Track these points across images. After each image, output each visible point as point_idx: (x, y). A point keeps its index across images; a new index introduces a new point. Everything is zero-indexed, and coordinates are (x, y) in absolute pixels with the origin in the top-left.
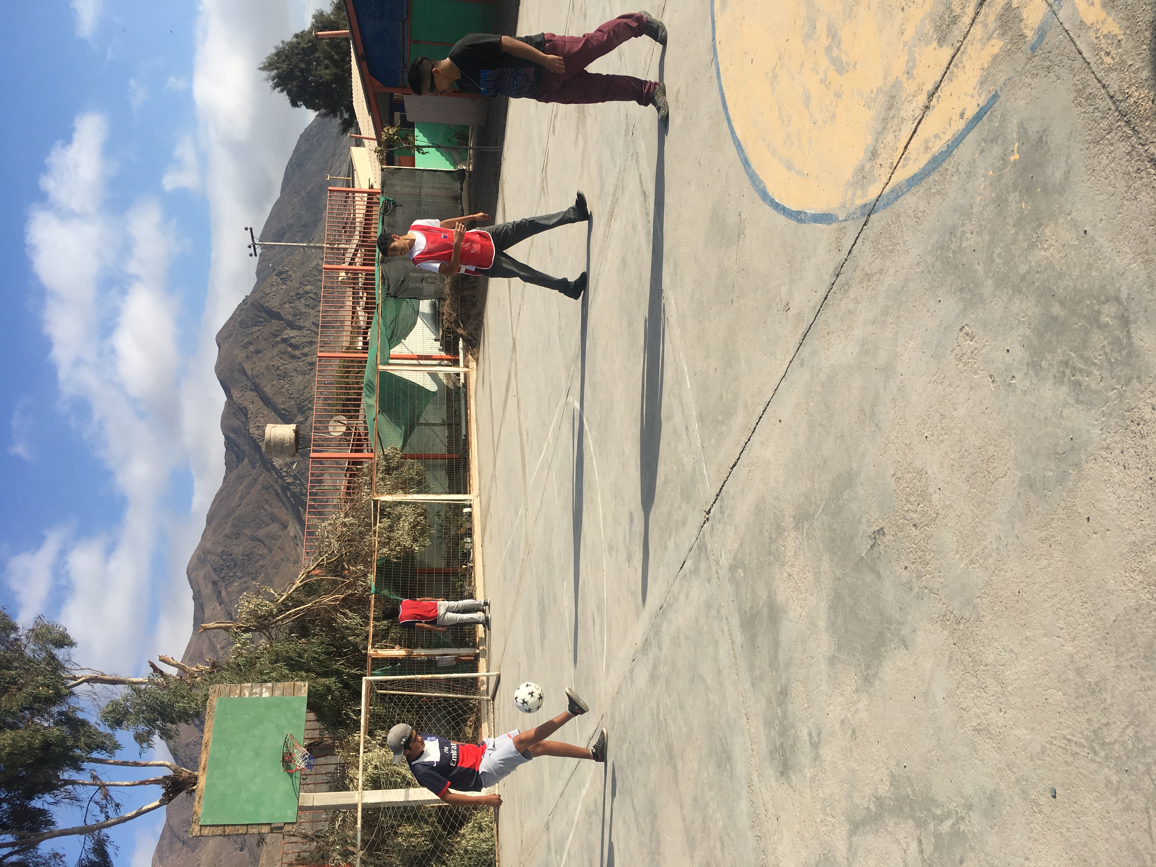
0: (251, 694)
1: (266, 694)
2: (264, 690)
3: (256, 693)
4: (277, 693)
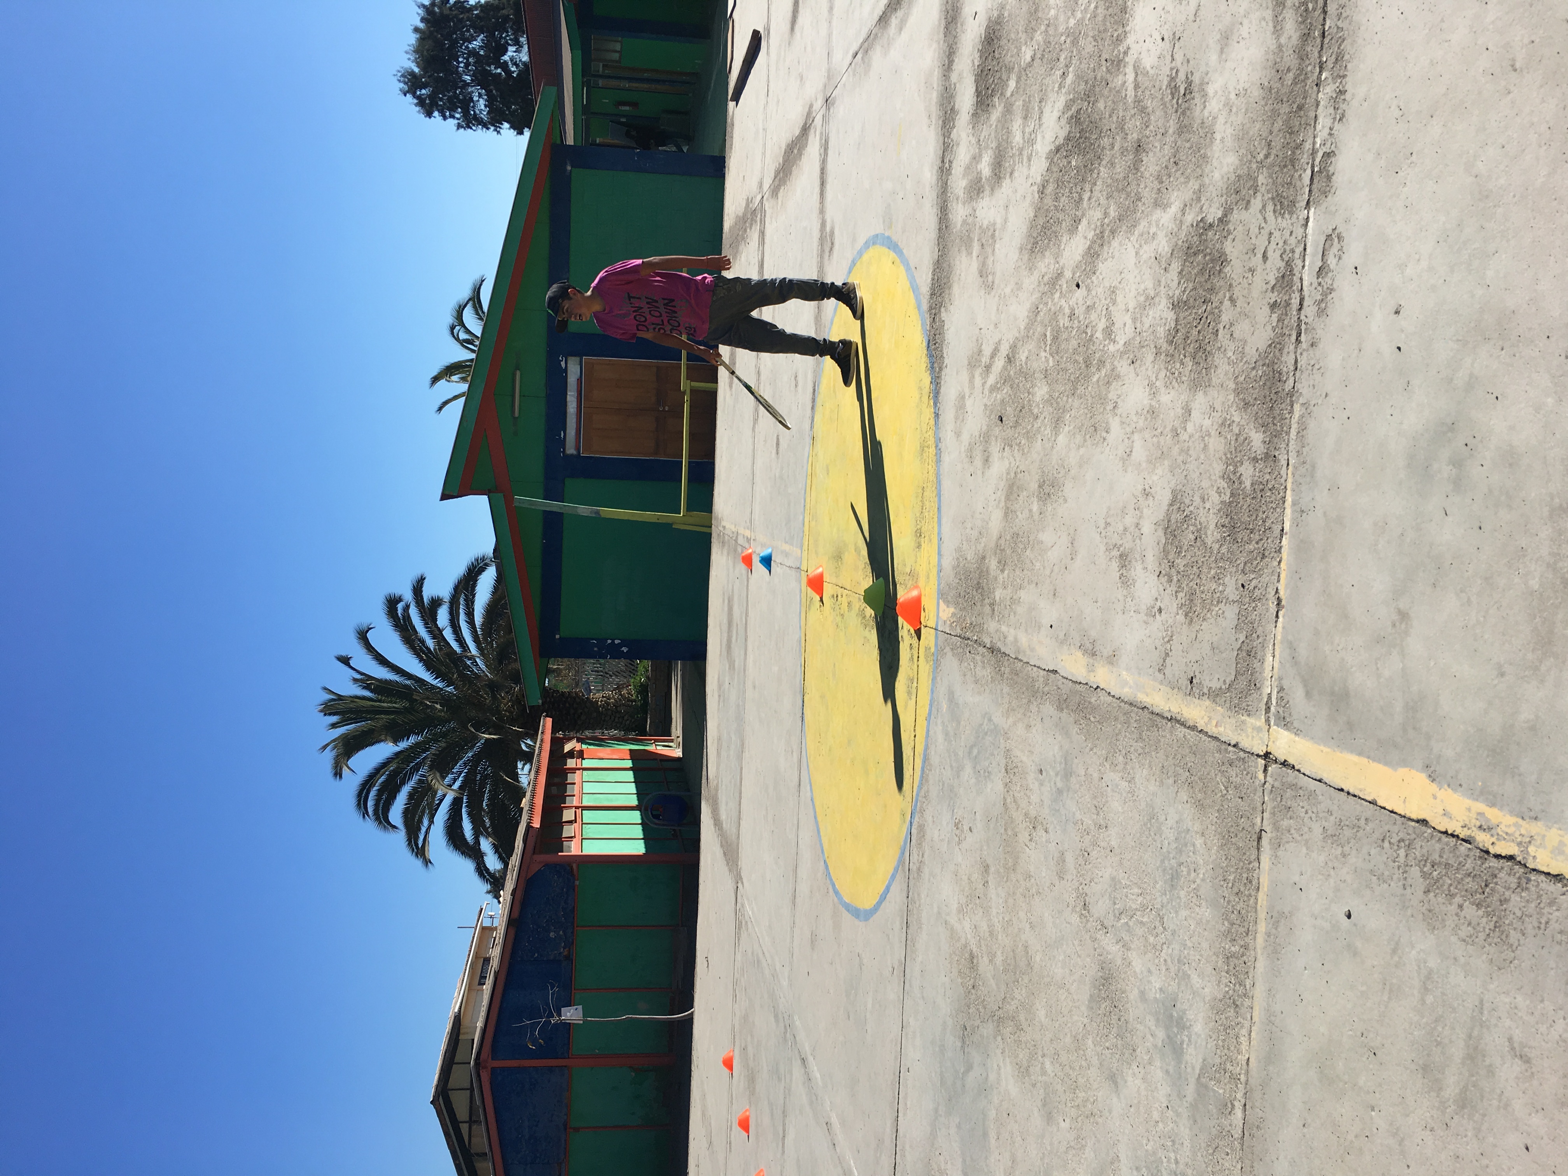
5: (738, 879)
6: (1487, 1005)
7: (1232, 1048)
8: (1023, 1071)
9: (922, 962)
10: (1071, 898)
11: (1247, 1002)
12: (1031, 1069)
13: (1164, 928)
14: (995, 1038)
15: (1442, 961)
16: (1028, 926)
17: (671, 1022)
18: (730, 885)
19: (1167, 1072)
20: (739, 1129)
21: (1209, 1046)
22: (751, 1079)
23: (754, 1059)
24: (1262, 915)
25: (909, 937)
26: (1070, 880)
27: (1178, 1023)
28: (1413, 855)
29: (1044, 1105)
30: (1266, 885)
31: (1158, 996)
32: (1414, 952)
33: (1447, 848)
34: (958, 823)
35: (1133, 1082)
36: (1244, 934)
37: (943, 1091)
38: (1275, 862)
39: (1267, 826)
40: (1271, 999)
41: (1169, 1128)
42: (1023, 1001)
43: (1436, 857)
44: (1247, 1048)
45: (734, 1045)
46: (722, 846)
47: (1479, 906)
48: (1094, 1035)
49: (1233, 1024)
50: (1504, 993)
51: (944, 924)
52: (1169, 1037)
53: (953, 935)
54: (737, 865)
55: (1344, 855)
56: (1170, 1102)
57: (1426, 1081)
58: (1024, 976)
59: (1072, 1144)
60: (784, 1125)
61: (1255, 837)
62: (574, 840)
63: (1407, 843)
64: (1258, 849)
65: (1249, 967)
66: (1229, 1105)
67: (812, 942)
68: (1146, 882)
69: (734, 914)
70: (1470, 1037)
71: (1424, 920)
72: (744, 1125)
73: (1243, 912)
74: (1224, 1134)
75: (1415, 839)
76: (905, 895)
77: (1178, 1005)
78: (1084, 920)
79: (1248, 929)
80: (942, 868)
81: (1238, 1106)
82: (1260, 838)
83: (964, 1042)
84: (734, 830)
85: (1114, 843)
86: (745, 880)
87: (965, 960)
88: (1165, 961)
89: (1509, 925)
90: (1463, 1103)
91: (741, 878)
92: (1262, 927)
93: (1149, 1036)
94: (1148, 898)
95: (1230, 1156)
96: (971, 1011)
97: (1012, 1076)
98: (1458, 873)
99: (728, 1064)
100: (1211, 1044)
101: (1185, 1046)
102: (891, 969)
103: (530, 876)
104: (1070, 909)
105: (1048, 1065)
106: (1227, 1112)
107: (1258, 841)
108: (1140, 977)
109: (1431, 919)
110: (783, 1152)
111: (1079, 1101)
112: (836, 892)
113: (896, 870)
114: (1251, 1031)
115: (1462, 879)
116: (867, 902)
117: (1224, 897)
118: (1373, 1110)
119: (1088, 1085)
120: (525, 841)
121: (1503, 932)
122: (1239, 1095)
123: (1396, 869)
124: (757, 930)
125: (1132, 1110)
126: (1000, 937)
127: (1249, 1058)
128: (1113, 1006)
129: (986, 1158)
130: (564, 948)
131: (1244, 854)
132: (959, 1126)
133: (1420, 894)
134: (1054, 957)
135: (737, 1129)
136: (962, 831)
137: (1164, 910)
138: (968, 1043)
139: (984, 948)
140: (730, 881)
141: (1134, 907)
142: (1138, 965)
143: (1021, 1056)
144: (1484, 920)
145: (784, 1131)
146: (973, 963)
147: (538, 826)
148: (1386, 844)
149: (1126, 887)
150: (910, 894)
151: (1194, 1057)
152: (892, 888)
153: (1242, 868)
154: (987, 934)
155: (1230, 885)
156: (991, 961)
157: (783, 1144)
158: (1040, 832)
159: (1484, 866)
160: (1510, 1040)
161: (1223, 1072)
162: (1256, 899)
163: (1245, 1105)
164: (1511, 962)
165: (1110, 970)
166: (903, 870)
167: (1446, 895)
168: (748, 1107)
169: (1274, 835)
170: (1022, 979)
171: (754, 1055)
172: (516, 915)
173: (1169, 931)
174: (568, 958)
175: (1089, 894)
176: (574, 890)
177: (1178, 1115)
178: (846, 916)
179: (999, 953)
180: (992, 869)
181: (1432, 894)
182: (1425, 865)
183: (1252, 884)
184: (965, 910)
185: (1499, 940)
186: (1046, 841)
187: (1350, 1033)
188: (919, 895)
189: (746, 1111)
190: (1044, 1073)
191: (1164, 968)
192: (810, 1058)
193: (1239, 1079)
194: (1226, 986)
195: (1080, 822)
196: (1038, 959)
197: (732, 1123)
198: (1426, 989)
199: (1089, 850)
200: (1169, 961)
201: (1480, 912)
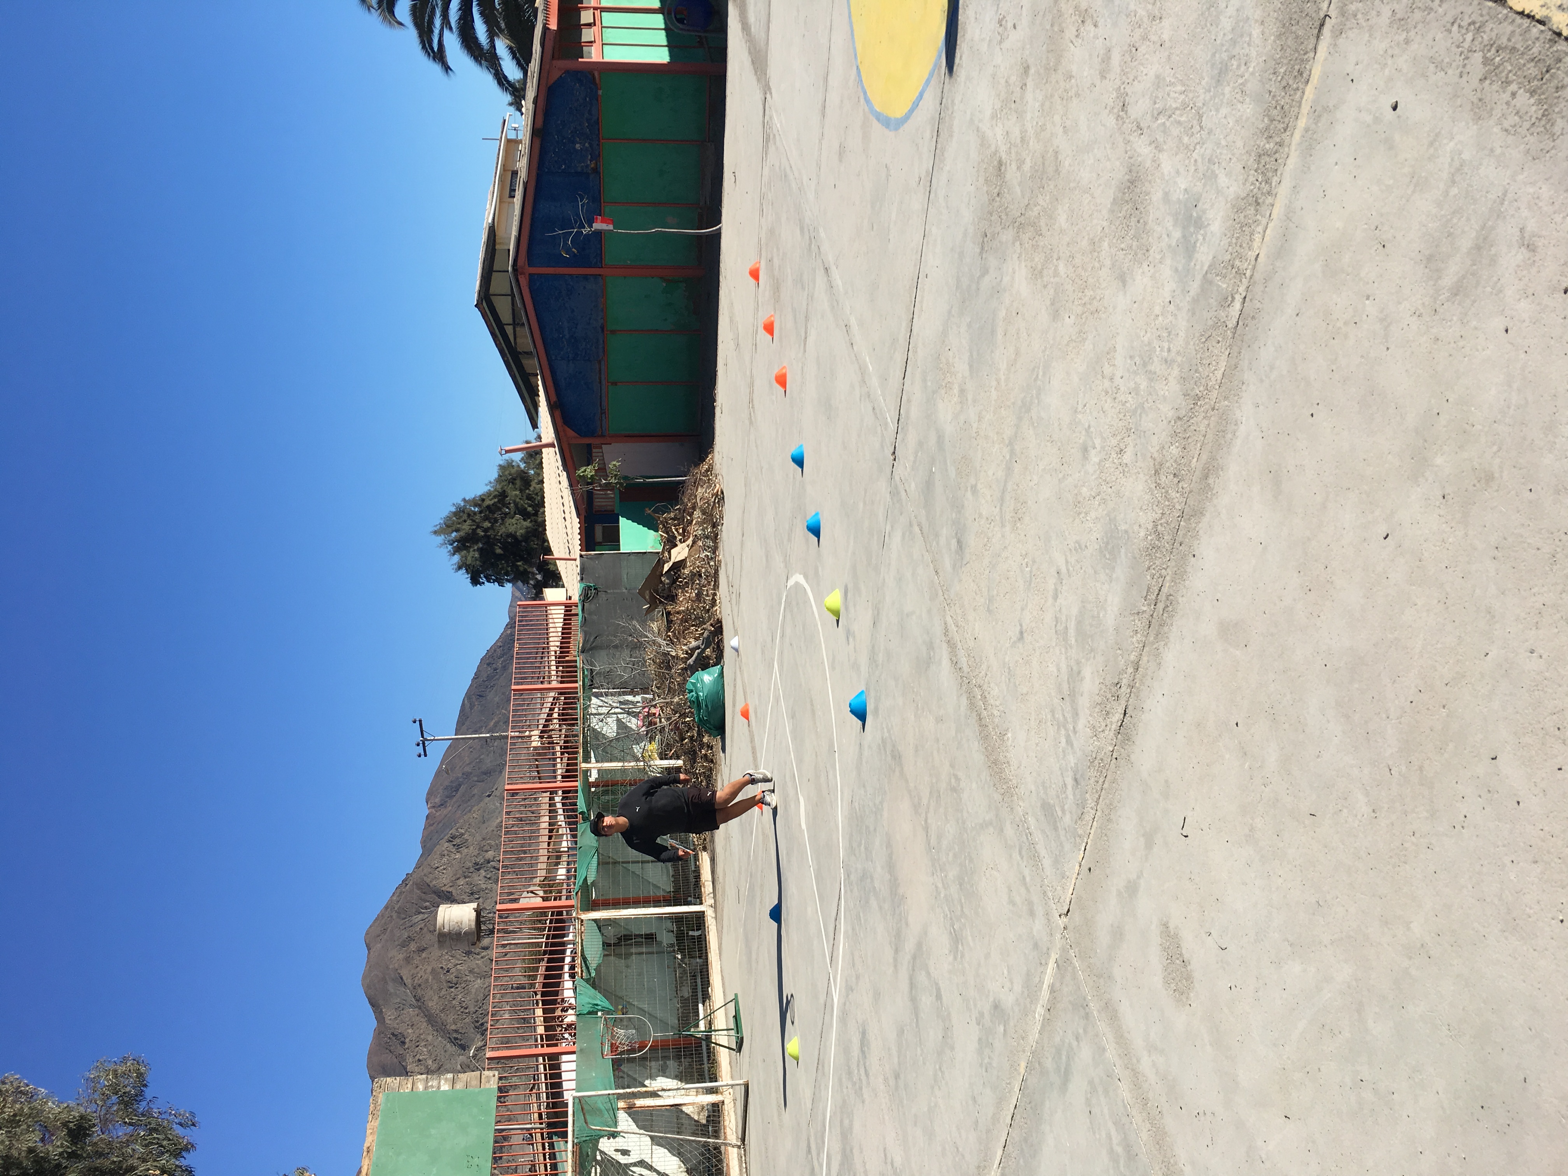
0: (426, 1088)
1: (445, 1087)
2: (442, 1082)
3: (432, 1086)
4: (459, 1086)
5: (766, 89)
6: (1510, 195)
7: (1244, 245)
8: (1036, 274)
9: (949, 172)
10: (1110, 99)
11: (1269, 200)
12: (1045, 272)
13: (1201, 127)
14: (1013, 243)
15: (1478, 152)
16: (1061, 129)
17: (699, 237)
18: (758, 96)
19: (1176, 270)
20: (764, 332)
21: (1222, 244)
22: (777, 288)
23: (779, 269)
24: (1305, 109)
25: (939, 146)
26: (1112, 79)
27: (1195, 222)
28: (1480, 39)
29: (1052, 304)
30: (1316, 77)
31: (1181, 197)
32: (1452, 144)
33: (1518, 30)
34: (1002, 20)
35: (1141, 280)
36: (1282, 130)
37: (958, 294)
38: (1332, 51)
39: (1333, 12)
40: (1294, 196)
41: (1168, 321)
42: (1046, 206)
43: (1504, 41)
44: (1259, 244)
45: (760, 257)
46: (750, 53)
47: (1532, 93)
48: (1111, 237)
49: (1250, 221)
50: (1531, 183)
51: (975, 131)
52: (1184, 237)
53: (983, 142)
54: (766, 74)
55: (1407, 42)
56: (1173, 297)
57: (1427, 270)
58: (1050, 183)
59: (1074, 338)
60: (806, 328)
61: (1317, 24)
62: (594, 45)
63: (1477, 25)
64: (1318, 37)
65: (1280, 164)
66: (1230, 299)
67: (840, 154)
68: (1191, 78)
69: (761, 127)
70: (1483, 227)
71: (1472, 110)
72: (769, 328)
73: (1286, 107)
74: (1219, 324)
75: (1487, 21)
76: (938, 102)
77: (1200, 205)
78: (1120, 122)
79: (1288, 125)
80: (980, 70)
81: (1238, 298)
82: (1322, 25)
83: (982, 248)
84: (763, 35)
85: (1165, 37)
86: (773, 91)
87: (993, 167)
88: (1196, 161)
89: (1558, 113)
90: (1457, 291)
91: (769, 89)
92: (1302, 123)
93: (1165, 236)
94: (1191, 95)
95: (1220, 344)
96: (993, 218)
97: (1026, 279)
98: (1522, 58)
99: (755, 274)
100: (1225, 242)
101: (1198, 245)
102: (917, 179)
103: (551, 81)
104: (1107, 111)
105: (1062, 268)
106: (1227, 304)
107: (1320, 28)
108: (1166, 178)
109: (1480, 108)
110: (805, 351)
111: (1086, 299)
112: (867, 101)
113: (931, 74)
114: (1266, 228)
115: (1524, 65)
116: (898, 111)
117: (1270, 92)
118: (1368, 299)
119: (1097, 285)
120: (543, 45)
121: (1549, 120)
122: (1242, 289)
123: (1458, 56)
124: (784, 143)
125: (1135, 305)
126: (1031, 143)
127: (1258, 254)
128: (1135, 209)
129: (992, 352)
130: (591, 161)
131: (1302, 43)
132: (969, 325)
133: (1475, 83)
134: (1084, 161)
135: (762, 332)
136: (1006, 29)
137: (1205, 108)
138: (986, 249)
139: (1013, 155)
140: (758, 91)
141: (1174, 106)
142: (1167, 165)
143: (1037, 259)
144: (1534, 108)
145: (806, 333)
146: (1000, 170)
147: (556, 29)
148: (1456, 26)
149: (1171, 84)
150: (944, 100)
151: (1204, 256)
152: (926, 96)
153: (1296, 59)
154: (1018, 141)
155: (1280, 78)
156: (1018, 168)
157: (805, 344)
158: (1089, 26)
159: (1551, 50)
160: (1522, 230)
161: (1230, 268)
162: (1303, 93)
163: (1245, 298)
164: (1548, 152)
165: (1138, 173)
166: (939, 74)
167: (1502, 83)
168: (772, 313)
169: (1339, 20)
170: (1048, 185)
171: (779, 266)
172: (540, 124)
173: (1206, 130)
174: (596, 171)
175: (1130, 94)
176: (597, 100)
177: (1179, 308)
178: (876, 125)
179: (1028, 160)
180: (1032, 71)
181: (1488, 82)
182: (1489, 51)
183: (1302, 75)
184: (999, 116)
185: (1542, 129)
186: (1094, 38)
187: (1366, 226)
188: (953, 101)
189: (772, 316)
190: (1056, 274)
191: (1192, 168)
192: (833, 268)
193: (1245, 274)
194: (1252, 184)
195: (1133, 14)
196: (1067, 163)
197: (757, 327)
198: (1454, 182)
199: (1137, 45)
200: (1200, 161)
201: (1532, 101)
